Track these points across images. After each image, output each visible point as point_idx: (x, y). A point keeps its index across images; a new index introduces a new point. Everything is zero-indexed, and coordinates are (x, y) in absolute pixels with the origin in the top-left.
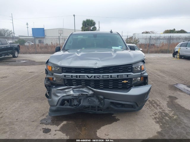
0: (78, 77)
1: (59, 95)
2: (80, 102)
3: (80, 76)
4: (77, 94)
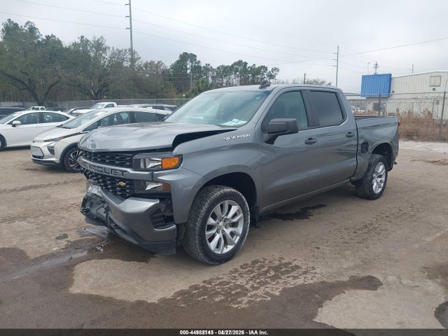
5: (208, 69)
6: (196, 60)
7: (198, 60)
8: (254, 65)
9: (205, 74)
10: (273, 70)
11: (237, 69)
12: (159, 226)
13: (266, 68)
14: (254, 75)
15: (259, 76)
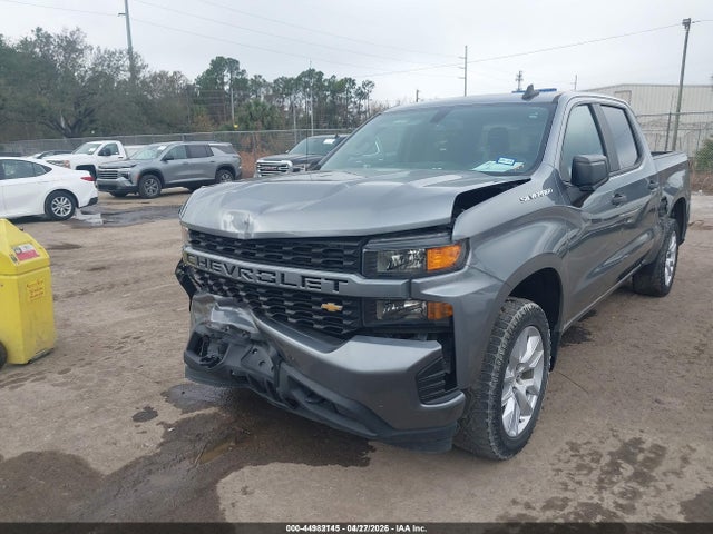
3: (211, 262)
5: (258, 83)
6: (238, 68)
7: (241, 68)
8: (334, 76)
9: (255, 92)
10: (365, 85)
11: (307, 83)
12: (431, 399)
13: (352, 82)
14: (334, 93)
15: (343, 95)
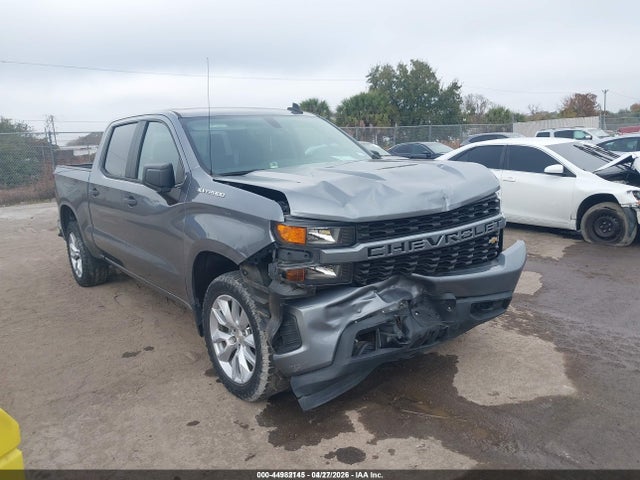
0: (406, 246)
1: (334, 322)
2: (404, 329)
3: (410, 242)
4: (393, 305)
